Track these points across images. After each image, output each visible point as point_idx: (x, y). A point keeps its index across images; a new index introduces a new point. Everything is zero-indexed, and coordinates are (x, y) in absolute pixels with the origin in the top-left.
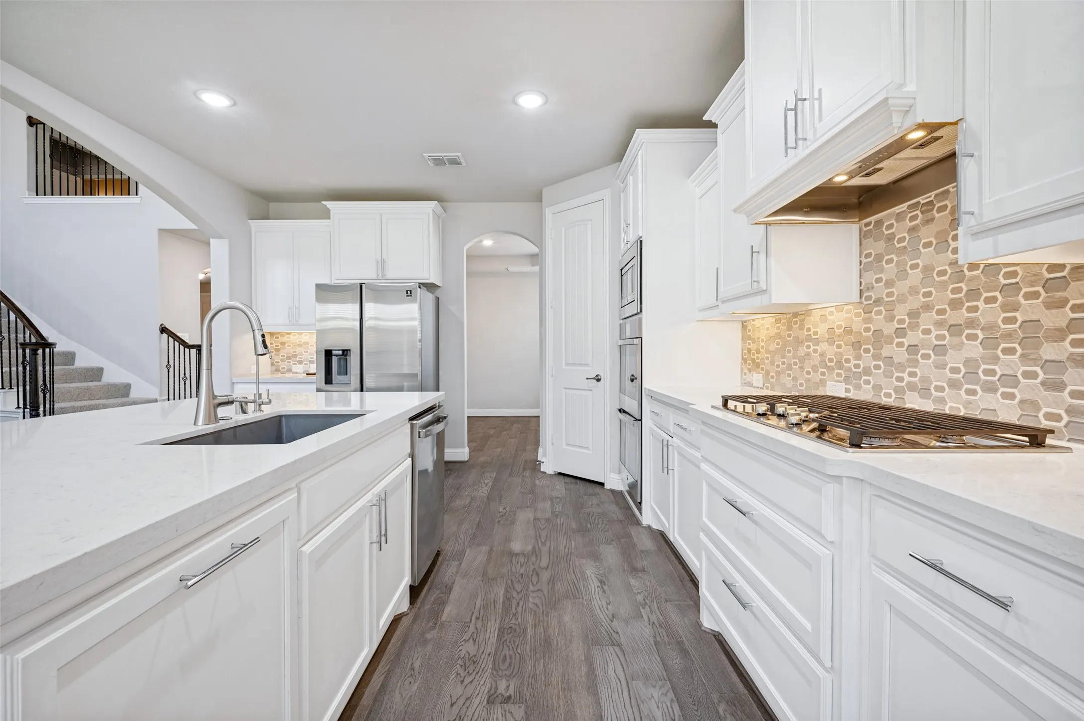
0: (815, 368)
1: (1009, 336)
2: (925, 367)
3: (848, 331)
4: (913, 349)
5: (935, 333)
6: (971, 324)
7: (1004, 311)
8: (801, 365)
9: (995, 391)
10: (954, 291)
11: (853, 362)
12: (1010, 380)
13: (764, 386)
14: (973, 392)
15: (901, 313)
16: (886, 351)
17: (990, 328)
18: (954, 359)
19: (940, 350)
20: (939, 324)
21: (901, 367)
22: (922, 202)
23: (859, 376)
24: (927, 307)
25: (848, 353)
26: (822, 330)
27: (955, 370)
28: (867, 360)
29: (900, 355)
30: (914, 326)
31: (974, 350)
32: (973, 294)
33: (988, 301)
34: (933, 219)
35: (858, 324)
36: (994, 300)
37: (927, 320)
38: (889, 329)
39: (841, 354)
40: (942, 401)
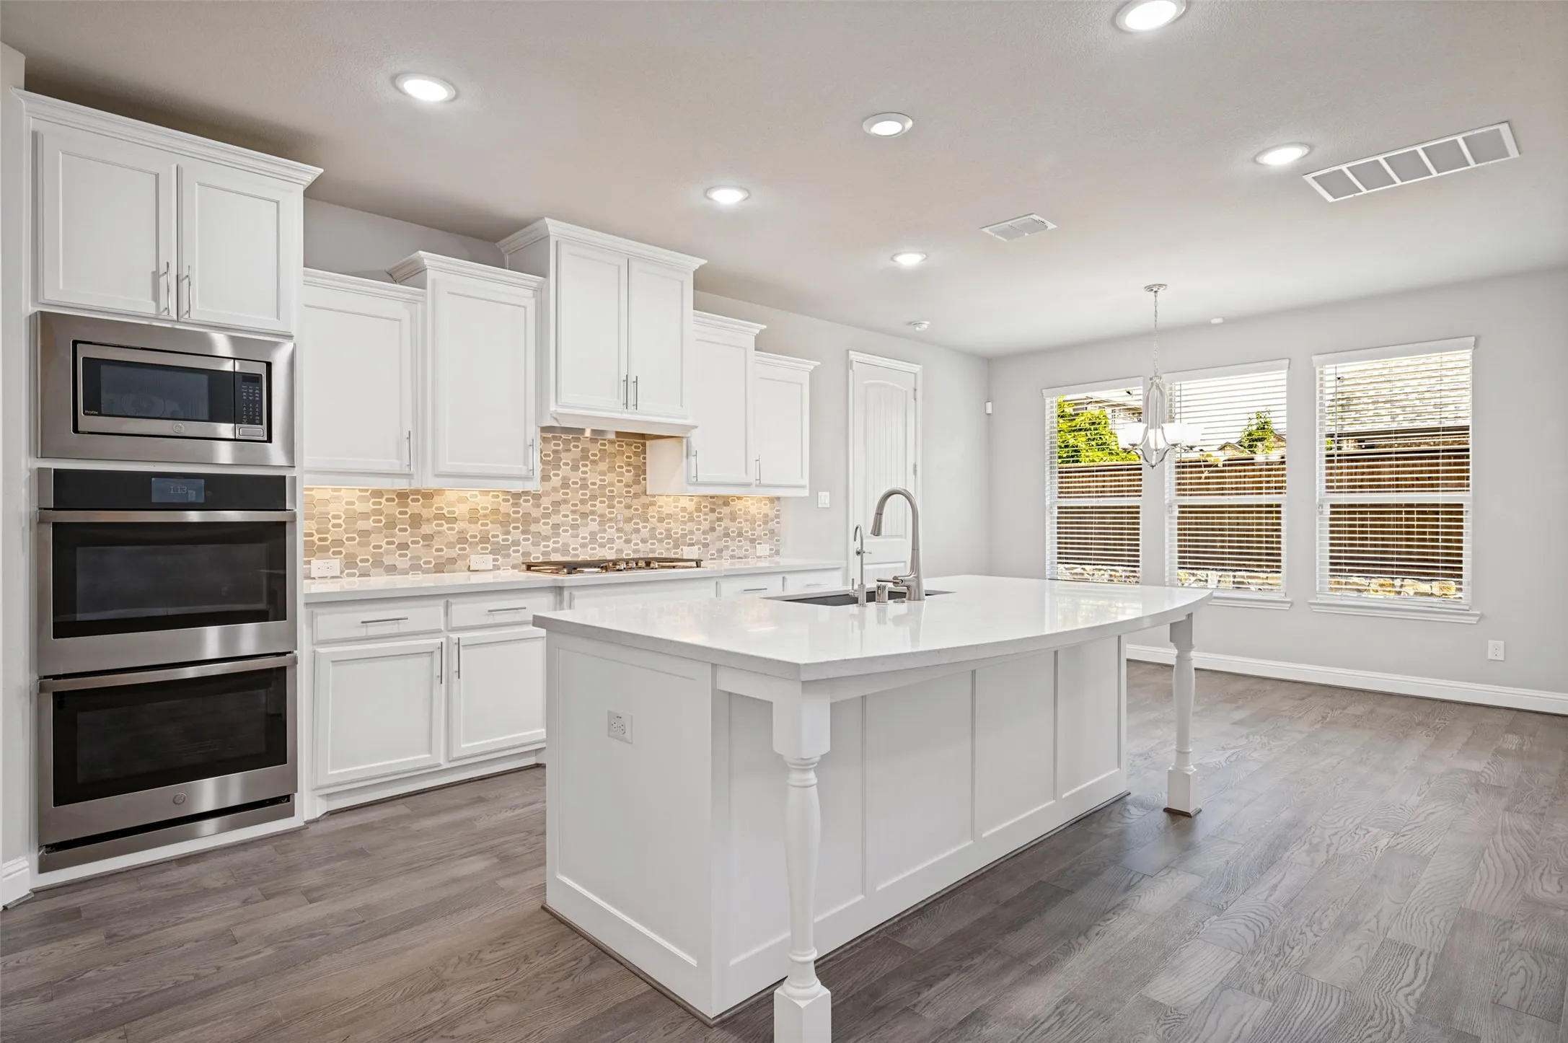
0: (451, 545)
2: (565, 537)
3: (496, 511)
4: (556, 526)
5: (571, 517)
6: (593, 513)
7: (609, 508)
8: (425, 543)
9: (605, 546)
10: (583, 494)
11: (501, 537)
12: (611, 541)
14: (595, 549)
15: (546, 502)
16: (533, 528)
17: (601, 516)
18: (584, 532)
19: (575, 527)
20: (574, 512)
21: (546, 538)
22: (563, 437)
23: (508, 547)
24: (565, 501)
25: (494, 529)
26: (461, 510)
27: (584, 538)
28: (516, 535)
29: (545, 529)
30: (556, 512)
31: (594, 526)
32: (593, 497)
33: (601, 502)
34: (570, 450)
35: (506, 507)
36: (604, 502)
37: (565, 509)
38: (536, 513)
39: (488, 532)
40: (577, 555)
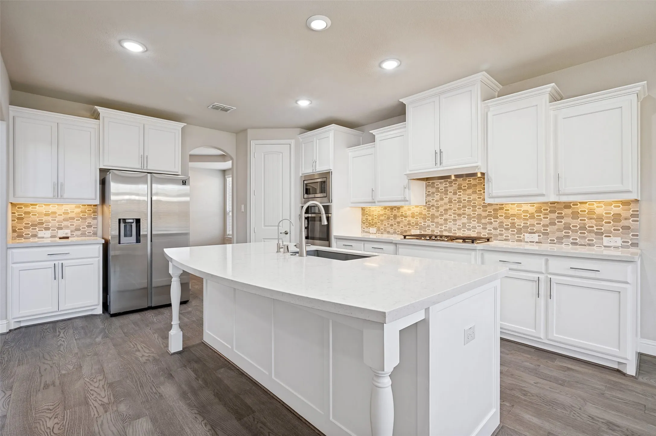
0: (405, 226)
1: (474, 217)
2: (450, 225)
3: (421, 214)
4: (446, 220)
5: (453, 216)
6: (464, 214)
7: (473, 211)
8: (398, 225)
9: (471, 230)
10: (459, 205)
11: (423, 223)
12: (474, 228)
13: (377, 232)
14: (465, 231)
15: (441, 209)
16: (436, 220)
17: (468, 215)
18: (459, 223)
19: (455, 220)
20: (454, 213)
21: (441, 225)
22: (449, 180)
23: (426, 228)
24: (450, 209)
25: (420, 220)
26: (409, 213)
27: (459, 225)
28: (429, 223)
29: (441, 221)
30: (446, 214)
31: (465, 220)
32: (464, 207)
33: (468, 209)
34: (452, 186)
35: (425, 212)
36: (470, 209)
37: (450, 213)
38: (437, 214)
39: (418, 221)
40: (455, 233)
